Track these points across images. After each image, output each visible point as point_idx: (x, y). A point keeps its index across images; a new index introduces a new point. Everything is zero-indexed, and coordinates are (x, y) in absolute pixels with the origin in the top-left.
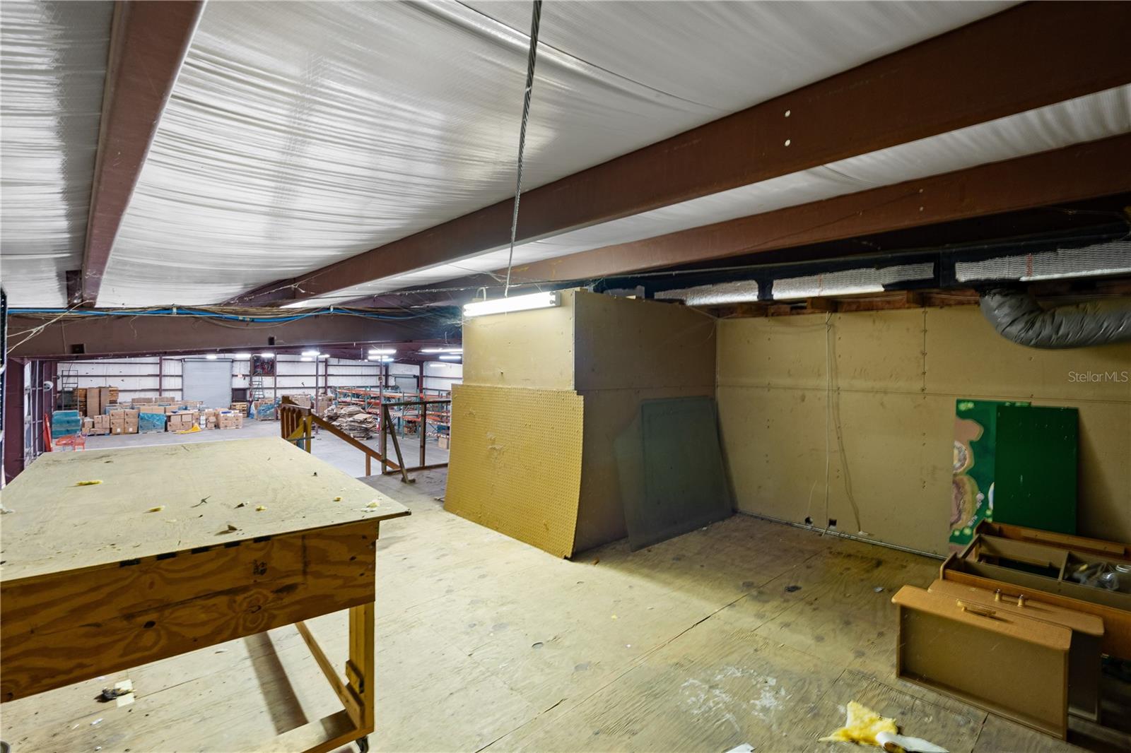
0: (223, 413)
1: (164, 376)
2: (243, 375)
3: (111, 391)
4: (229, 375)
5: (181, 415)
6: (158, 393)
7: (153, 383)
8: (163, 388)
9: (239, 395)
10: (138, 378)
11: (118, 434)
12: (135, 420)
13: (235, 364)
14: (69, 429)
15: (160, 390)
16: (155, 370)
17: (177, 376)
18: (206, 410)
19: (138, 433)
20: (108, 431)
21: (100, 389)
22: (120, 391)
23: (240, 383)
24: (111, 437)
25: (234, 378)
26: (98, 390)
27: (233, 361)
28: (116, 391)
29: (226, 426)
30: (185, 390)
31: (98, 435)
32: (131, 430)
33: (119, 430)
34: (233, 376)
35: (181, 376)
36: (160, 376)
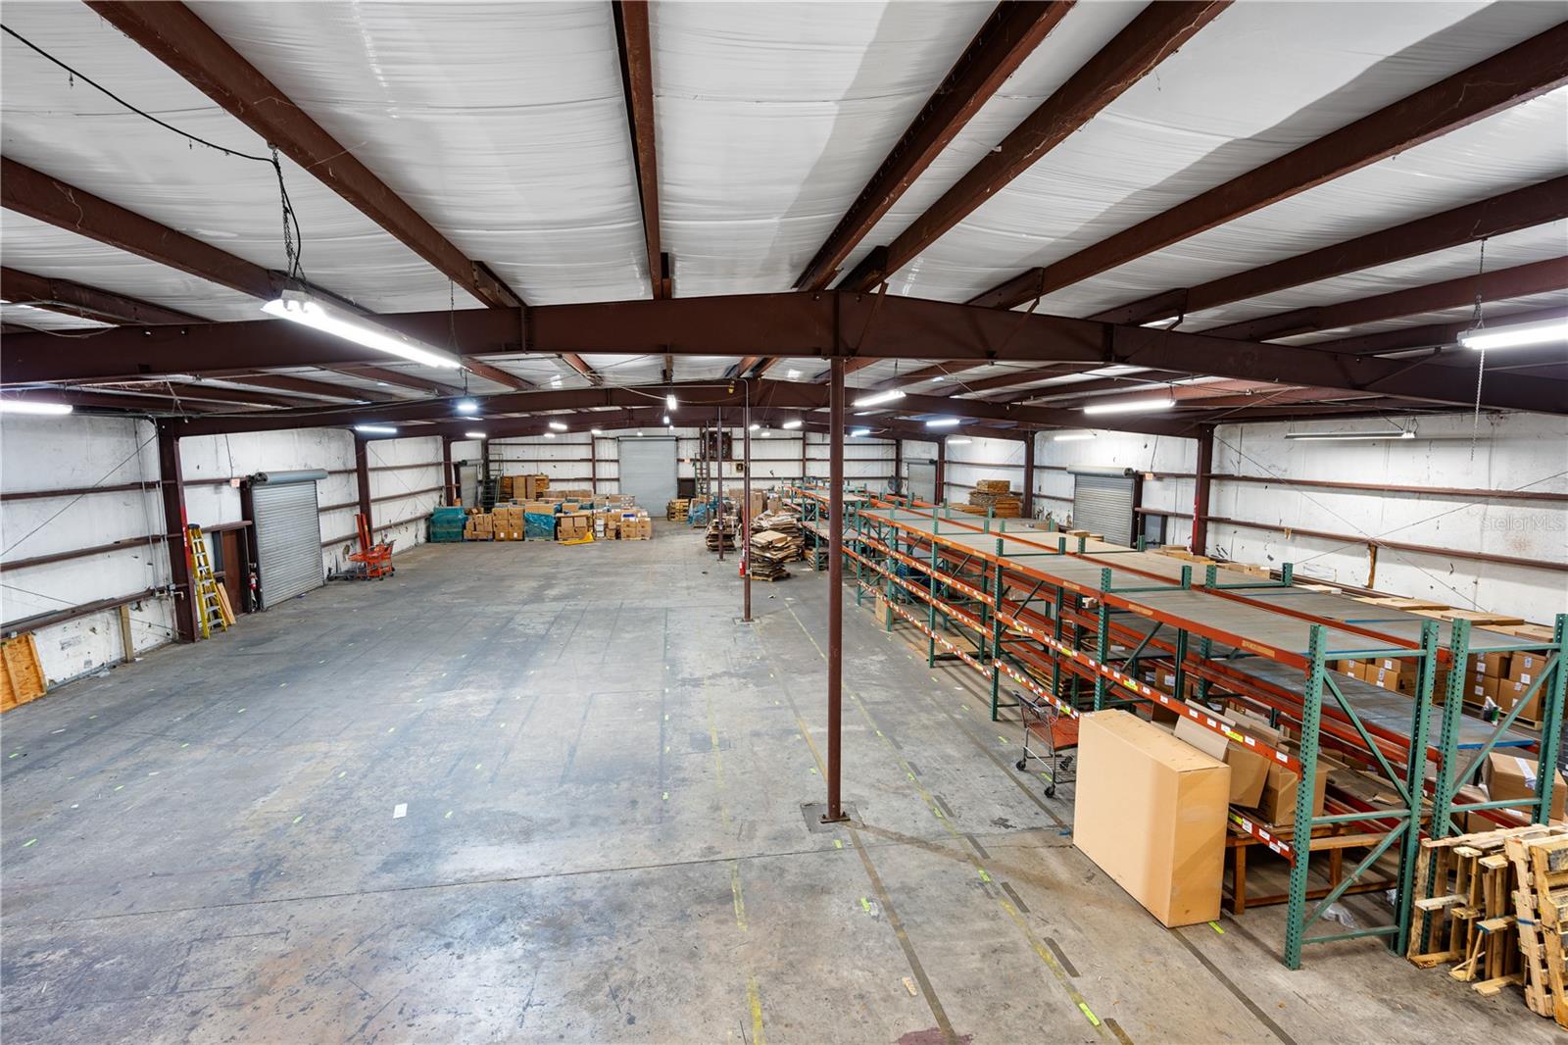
0: (625, 516)
1: (598, 461)
2: (691, 460)
3: (537, 480)
4: (673, 460)
5: (573, 517)
6: (591, 483)
7: (584, 470)
8: (597, 477)
9: (686, 488)
10: (571, 463)
11: (502, 540)
12: (520, 522)
13: (682, 444)
14: (450, 530)
15: (594, 480)
16: (585, 453)
17: (612, 461)
18: (613, 511)
19: (524, 540)
20: (491, 536)
21: (526, 478)
22: (551, 480)
23: (688, 471)
24: (494, 544)
25: (681, 463)
26: (523, 479)
27: (678, 439)
28: (543, 481)
29: (628, 536)
30: (621, 479)
31: (481, 540)
32: (515, 535)
33: (502, 535)
34: (679, 460)
35: (617, 461)
36: (593, 461)
